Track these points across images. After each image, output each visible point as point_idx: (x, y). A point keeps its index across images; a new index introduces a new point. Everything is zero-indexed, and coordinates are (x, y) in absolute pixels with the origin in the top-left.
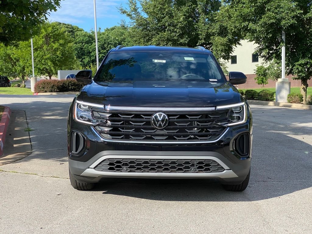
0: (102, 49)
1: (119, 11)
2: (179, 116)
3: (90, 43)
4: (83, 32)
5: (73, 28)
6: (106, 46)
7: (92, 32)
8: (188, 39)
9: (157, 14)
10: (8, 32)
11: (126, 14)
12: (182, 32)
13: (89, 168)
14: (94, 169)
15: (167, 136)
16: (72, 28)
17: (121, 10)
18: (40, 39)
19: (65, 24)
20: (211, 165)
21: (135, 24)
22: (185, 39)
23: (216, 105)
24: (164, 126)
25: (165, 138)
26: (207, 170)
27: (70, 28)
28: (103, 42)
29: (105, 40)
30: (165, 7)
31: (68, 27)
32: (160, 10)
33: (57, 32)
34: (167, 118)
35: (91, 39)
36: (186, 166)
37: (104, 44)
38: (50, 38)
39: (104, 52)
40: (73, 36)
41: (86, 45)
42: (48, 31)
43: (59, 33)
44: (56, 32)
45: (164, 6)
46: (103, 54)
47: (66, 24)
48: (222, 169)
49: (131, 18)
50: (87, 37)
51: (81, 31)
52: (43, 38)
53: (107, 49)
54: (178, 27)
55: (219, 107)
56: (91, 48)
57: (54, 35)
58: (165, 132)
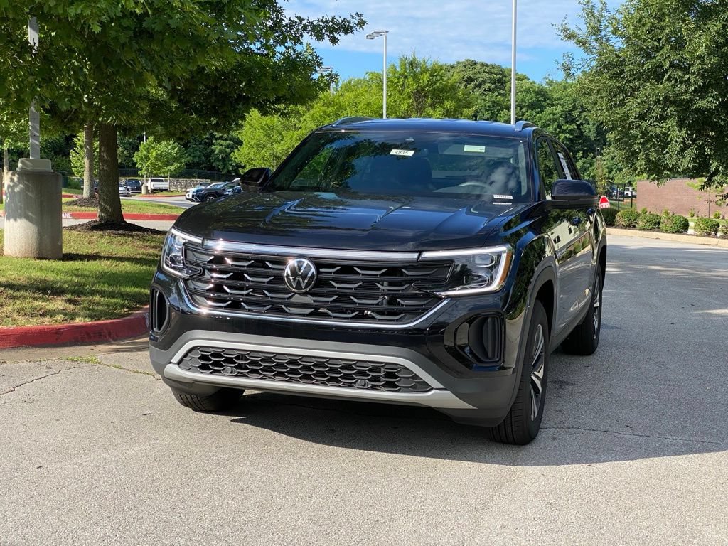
0: (567, 122)
1: (559, 33)
2: (339, 267)
3: (538, 108)
4: (525, 81)
5: (503, 73)
6: (575, 114)
7: (547, 83)
8: (718, 100)
9: (645, 40)
10: (244, 87)
11: (574, 41)
12: (704, 83)
13: (171, 363)
14: (177, 366)
15: (311, 308)
16: (501, 74)
17: (565, 30)
18: (404, 99)
19: (487, 66)
20: (397, 377)
21: (594, 64)
22: (711, 99)
23: (420, 249)
24: (306, 287)
25: (308, 311)
26: (391, 386)
27: (496, 74)
28: (571, 106)
29: (575, 100)
30: (663, 24)
31: (493, 70)
32: (652, 30)
33: (441, 83)
34: (313, 270)
35: (541, 98)
36: (346, 373)
37: (571, 111)
38: (425, 96)
39: (571, 130)
40: (502, 92)
41: (529, 111)
42: (421, 81)
43: (446, 86)
44: (438, 84)
45: (661, 20)
46: (567, 133)
47: (489, 64)
48: (426, 387)
49: (587, 50)
50: (533, 95)
51: (523, 80)
52: (410, 97)
53: (578, 123)
54: (693, 69)
55: (428, 255)
56: (540, 119)
57: (435, 89)
58: (309, 299)
